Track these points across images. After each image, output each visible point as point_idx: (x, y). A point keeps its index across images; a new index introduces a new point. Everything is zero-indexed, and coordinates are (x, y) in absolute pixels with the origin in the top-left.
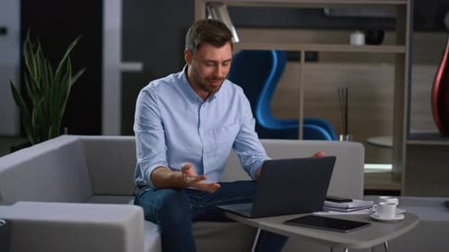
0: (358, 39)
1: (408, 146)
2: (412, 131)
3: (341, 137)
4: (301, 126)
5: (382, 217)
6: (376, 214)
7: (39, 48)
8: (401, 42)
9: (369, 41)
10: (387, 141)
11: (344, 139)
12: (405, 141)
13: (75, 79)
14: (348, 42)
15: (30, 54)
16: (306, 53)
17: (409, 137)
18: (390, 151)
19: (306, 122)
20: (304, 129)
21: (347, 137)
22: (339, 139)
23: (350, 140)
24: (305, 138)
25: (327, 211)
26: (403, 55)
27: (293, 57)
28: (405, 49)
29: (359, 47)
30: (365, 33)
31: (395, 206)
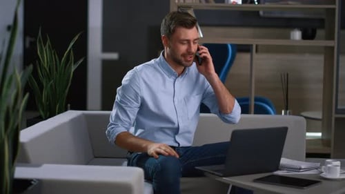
0: (297, 35)
1: (337, 119)
2: (339, 107)
3: (283, 112)
4: (253, 103)
5: (329, 176)
6: (324, 173)
7: (48, 42)
8: (330, 36)
9: (304, 37)
10: (319, 115)
11: (285, 114)
12: (334, 116)
13: (76, 66)
14: (288, 37)
15: (41, 46)
16: (257, 46)
17: (337, 111)
18: (320, 123)
19: (256, 100)
20: (255, 105)
21: (288, 112)
22: (281, 113)
23: (290, 114)
24: (255, 113)
26: (332, 48)
27: (246, 49)
28: (334, 43)
29: (298, 41)
30: (301, 30)
31: (339, 168)
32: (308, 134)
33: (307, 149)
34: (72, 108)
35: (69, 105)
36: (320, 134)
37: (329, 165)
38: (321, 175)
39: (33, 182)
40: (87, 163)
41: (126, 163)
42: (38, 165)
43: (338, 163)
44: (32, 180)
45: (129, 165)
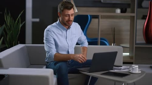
0: (118, 11)
1: (136, 47)
2: (137, 42)
3: (112, 44)
4: (99, 41)
5: (134, 72)
6: (131, 71)
7: (10, 14)
8: (133, 12)
9: (122, 12)
10: (128, 45)
11: (114, 45)
12: (135, 46)
13: (22, 25)
14: (115, 12)
15: (6, 16)
16: (101, 16)
17: (136, 44)
18: (129, 49)
19: (101, 39)
20: (101, 41)
21: (115, 44)
22: (112, 45)
23: (115, 45)
24: (101, 45)
25: (114, 70)
26: (134, 17)
27: (96, 17)
28: (134, 15)
29: (119, 14)
30: (120, 9)
31: (138, 68)
32: (124, 54)
33: (123, 60)
34: (20, 43)
35: (19, 42)
36: (128, 54)
37: (133, 67)
38: (130, 72)
39: (5, 76)
40: (28, 67)
41: (45, 67)
42: (7, 68)
43: (137, 66)
44: (5, 75)
45: (46, 68)
